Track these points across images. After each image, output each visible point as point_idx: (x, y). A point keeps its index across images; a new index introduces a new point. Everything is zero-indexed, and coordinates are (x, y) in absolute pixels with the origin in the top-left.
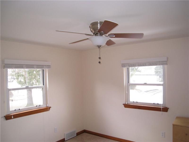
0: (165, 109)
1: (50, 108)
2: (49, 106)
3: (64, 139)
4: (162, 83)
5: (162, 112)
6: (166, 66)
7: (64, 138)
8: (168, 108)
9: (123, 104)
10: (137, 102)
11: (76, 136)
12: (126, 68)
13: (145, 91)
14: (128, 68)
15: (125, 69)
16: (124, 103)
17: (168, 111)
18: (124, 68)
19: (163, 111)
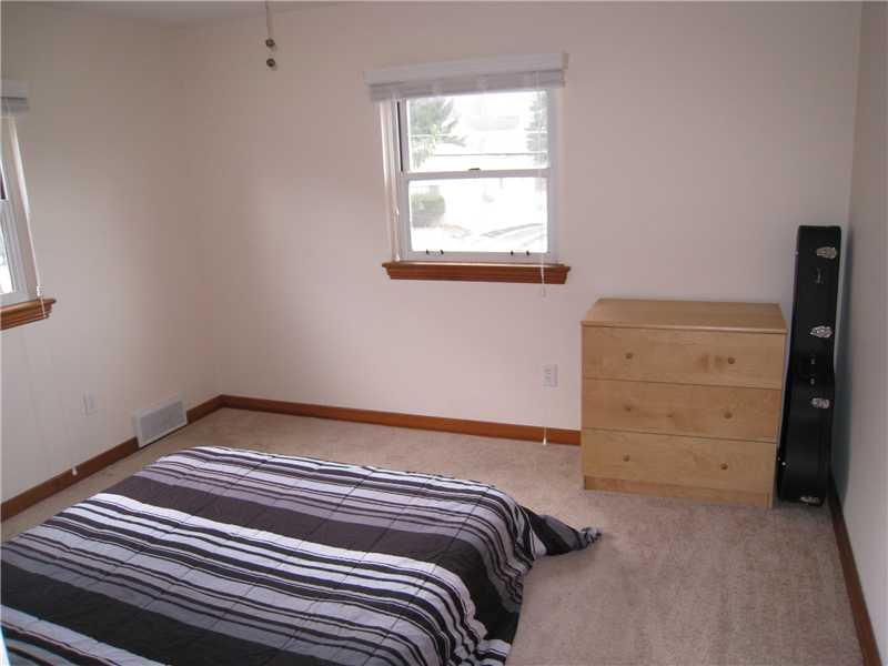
0: (557, 274)
1: (49, 303)
2: (46, 298)
3: (135, 440)
4: (544, 166)
5: (543, 285)
6: (558, 91)
7: (130, 437)
8: (568, 269)
9: (384, 265)
10: (442, 252)
11: (185, 423)
12: (389, 104)
13: (486, 231)
14: (398, 104)
15: (385, 113)
16: (388, 260)
17: (565, 278)
18: (381, 105)
19: (548, 281)
